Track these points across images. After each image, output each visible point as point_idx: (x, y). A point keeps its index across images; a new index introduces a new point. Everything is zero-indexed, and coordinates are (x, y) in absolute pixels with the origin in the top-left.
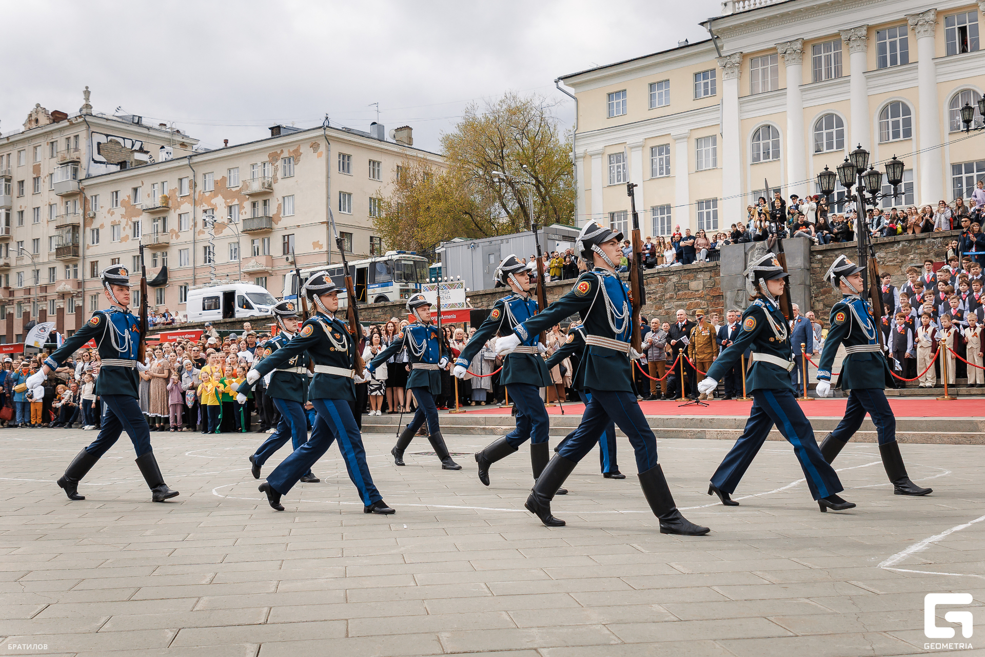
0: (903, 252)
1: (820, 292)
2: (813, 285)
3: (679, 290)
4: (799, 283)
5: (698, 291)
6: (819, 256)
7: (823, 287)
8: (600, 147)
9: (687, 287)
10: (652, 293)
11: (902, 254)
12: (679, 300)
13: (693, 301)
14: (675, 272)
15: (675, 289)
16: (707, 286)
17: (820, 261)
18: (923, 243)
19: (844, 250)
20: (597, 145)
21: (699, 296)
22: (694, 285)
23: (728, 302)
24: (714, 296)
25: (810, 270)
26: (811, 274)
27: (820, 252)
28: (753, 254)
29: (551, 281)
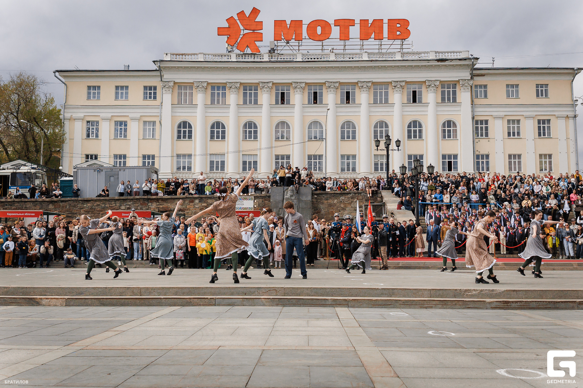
0: (352, 198)
4: (309, 207)
6: (316, 196)
7: (317, 210)
8: (82, 115)
11: (351, 199)
17: (316, 198)
18: (361, 195)
20: (80, 114)
25: (312, 202)
26: (313, 204)
27: (316, 194)
28: (287, 192)
29: (164, 195)
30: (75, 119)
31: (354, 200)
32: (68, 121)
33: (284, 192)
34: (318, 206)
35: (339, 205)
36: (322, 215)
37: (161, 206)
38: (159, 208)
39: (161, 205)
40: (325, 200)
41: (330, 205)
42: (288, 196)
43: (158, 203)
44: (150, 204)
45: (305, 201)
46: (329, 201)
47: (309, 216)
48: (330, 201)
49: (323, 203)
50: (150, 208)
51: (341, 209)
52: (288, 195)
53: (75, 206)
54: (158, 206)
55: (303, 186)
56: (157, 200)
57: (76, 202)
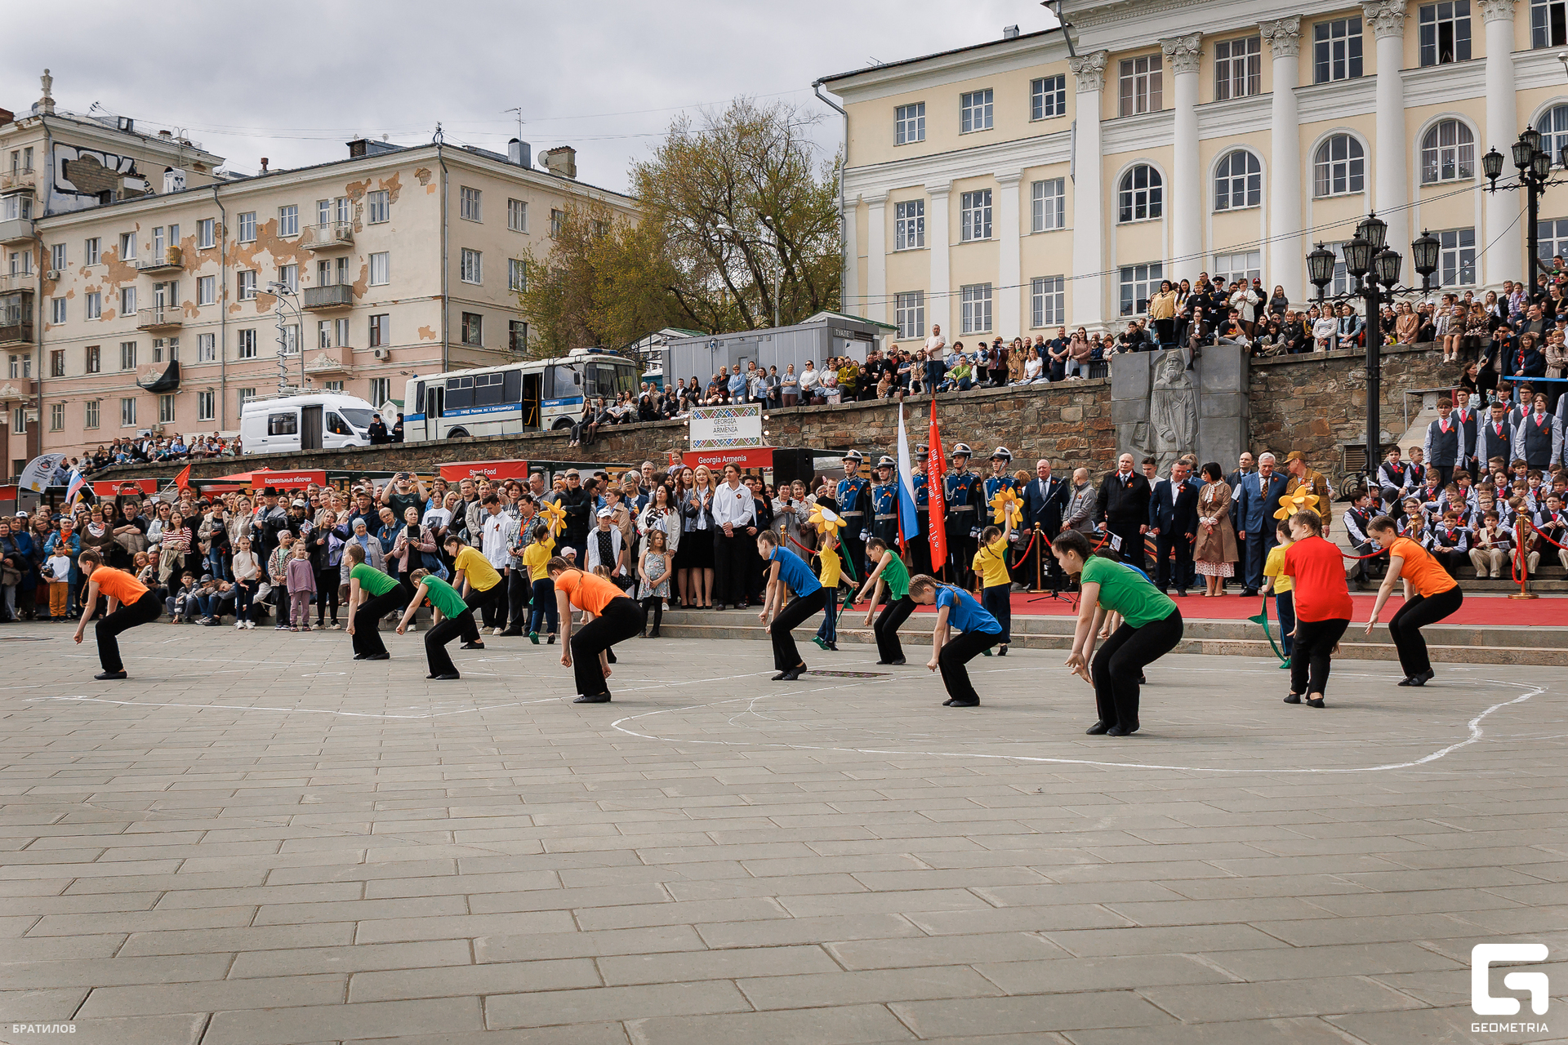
1: (1263, 428)
2: (1253, 417)
3: (1045, 421)
4: (1232, 413)
5: (1074, 422)
6: (1263, 374)
7: (1267, 420)
8: (882, 190)
9: (1057, 416)
10: (1003, 424)
12: (1045, 435)
13: (1066, 437)
14: (1039, 393)
15: (1038, 419)
16: (1089, 415)
17: (1264, 380)
19: (1301, 366)
20: (875, 187)
21: (1076, 430)
22: (1068, 413)
23: (1122, 440)
24: (1100, 431)
25: (1248, 394)
26: (1250, 400)
28: (1162, 368)
29: (842, 401)
30: (869, 204)
31: (1399, 377)
32: (854, 209)
33: (1151, 368)
34: (1271, 407)
35: (1346, 398)
36: (1286, 435)
37: (832, 434)
38: (826, 438)
39: (831, 429)
40: (1296, 385)
41: (1313, 402)
42: (1162, 382)
43: (824, 426)
44: (805, 429)
45: (1219, 391)
46: (1308, 388)
47: (1231, 441)
48: (1314, 387)
49: (1287, 397)
50: (807, 439)
51: (1350, 412)
52: (1163, 376)
53: (650, 443)
54: (825, 434)
55: (1216, 343)
56: (822, 416)
57: (653, 433)
